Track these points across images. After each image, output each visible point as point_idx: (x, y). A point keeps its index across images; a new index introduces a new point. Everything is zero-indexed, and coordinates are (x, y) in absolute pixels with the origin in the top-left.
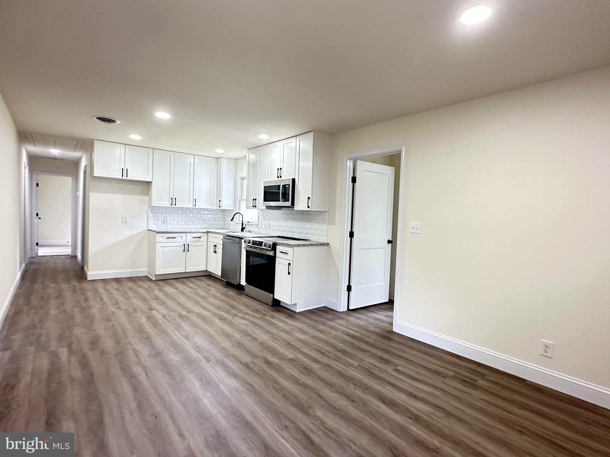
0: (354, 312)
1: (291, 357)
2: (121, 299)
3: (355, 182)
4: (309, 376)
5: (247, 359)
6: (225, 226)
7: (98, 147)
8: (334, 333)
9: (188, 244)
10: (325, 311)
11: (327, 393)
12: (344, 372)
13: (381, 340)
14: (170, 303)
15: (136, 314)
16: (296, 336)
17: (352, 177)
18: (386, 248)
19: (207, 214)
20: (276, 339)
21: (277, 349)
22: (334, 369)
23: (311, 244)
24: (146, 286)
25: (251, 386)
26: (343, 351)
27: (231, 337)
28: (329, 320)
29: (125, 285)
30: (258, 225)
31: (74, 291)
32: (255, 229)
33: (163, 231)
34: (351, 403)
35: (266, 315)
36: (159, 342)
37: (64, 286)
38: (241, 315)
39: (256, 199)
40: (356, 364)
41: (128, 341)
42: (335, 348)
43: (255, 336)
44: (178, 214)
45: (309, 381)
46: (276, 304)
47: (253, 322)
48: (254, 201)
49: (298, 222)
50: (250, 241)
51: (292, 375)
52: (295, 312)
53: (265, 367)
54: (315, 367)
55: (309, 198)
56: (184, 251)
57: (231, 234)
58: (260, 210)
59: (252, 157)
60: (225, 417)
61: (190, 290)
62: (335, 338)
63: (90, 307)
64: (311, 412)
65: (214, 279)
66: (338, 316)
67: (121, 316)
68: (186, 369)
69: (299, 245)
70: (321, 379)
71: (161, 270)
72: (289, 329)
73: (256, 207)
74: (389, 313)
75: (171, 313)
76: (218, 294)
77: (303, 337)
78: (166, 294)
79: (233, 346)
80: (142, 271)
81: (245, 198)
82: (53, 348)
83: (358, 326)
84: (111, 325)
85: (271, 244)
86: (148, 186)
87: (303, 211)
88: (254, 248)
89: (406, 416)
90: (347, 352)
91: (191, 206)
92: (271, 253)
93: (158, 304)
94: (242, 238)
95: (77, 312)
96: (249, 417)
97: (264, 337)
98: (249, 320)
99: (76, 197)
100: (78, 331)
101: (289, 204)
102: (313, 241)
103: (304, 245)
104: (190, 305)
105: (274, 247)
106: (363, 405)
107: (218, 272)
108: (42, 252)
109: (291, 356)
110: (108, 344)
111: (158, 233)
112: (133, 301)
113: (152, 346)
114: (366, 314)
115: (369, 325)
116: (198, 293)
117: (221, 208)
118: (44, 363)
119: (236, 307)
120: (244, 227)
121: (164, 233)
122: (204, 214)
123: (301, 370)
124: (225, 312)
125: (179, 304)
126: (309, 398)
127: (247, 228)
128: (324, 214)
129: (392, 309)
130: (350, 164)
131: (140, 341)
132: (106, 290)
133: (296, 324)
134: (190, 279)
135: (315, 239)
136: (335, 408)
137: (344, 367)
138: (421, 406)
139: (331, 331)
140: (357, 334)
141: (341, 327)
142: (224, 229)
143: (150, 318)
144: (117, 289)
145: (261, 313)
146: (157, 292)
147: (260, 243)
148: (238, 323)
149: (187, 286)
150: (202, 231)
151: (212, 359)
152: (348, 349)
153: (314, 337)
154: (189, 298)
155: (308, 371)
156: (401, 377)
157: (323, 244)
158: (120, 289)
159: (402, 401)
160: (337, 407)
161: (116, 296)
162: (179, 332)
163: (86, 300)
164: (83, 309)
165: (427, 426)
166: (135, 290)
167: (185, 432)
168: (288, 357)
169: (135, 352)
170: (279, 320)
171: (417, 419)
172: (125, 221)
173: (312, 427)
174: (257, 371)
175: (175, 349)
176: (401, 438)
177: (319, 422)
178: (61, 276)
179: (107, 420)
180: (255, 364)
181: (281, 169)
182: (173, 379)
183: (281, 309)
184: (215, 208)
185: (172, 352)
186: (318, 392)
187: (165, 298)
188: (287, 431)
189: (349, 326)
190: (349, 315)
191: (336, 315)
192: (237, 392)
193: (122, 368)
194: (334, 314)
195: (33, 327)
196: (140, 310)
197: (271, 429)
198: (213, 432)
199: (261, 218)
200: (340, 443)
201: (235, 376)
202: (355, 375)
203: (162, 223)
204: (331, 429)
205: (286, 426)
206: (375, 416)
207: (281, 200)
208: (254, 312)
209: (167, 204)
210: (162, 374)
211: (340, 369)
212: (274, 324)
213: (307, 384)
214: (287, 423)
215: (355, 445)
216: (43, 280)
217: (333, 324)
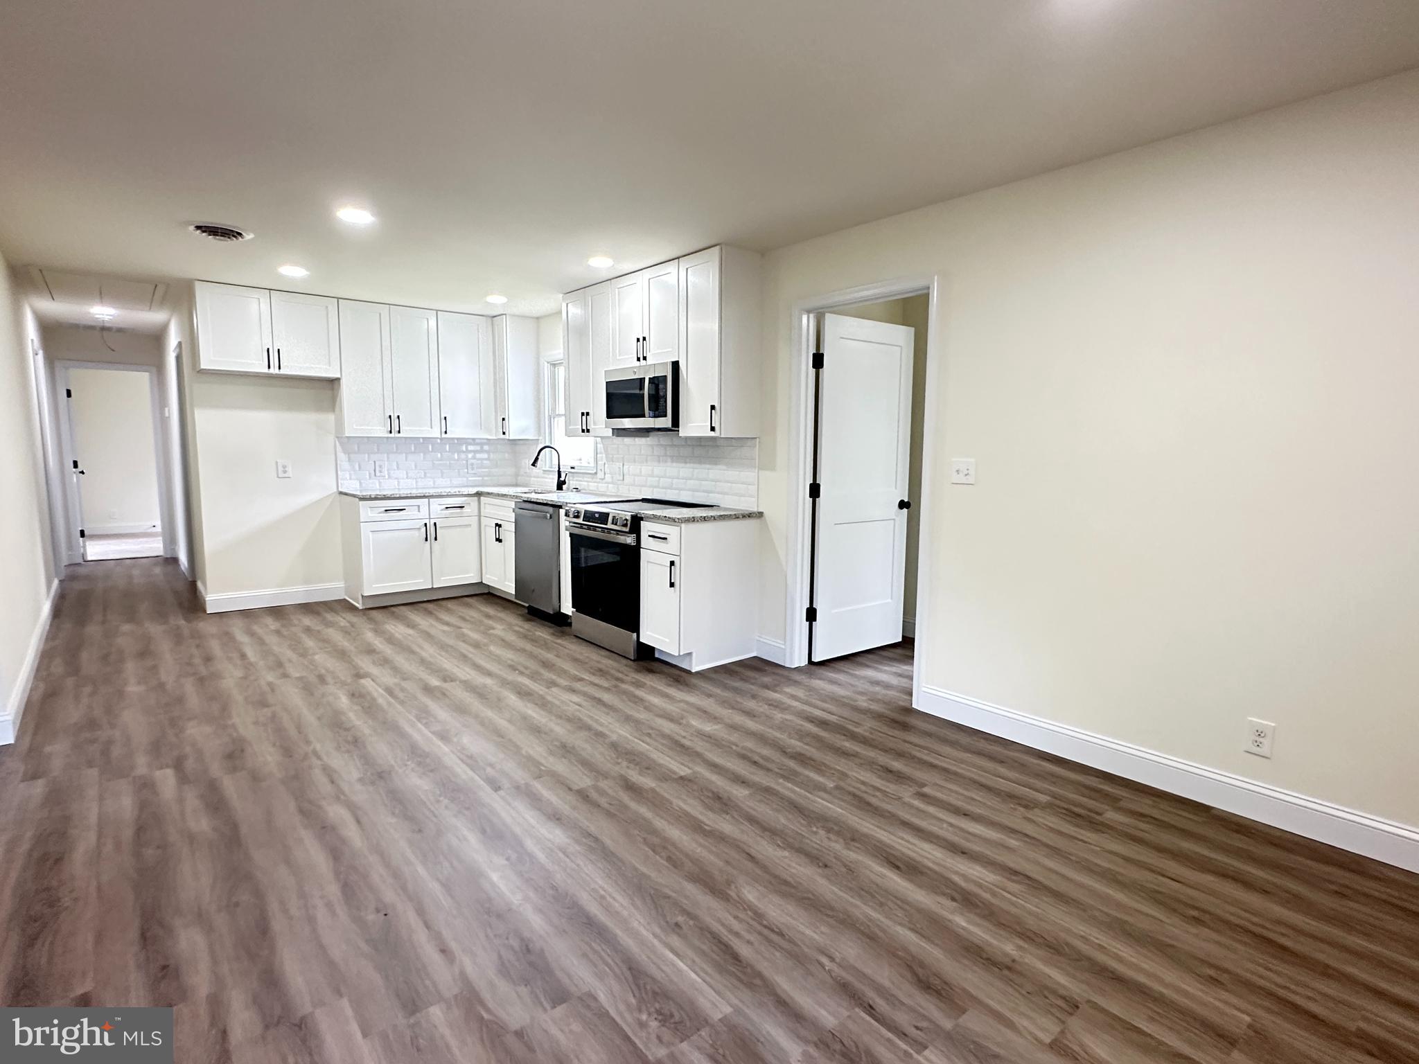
0: (823, 667)
1: (682, 774)
2: (287, 654)
3: (822, 366)
4: (724, 816)
5: (583, 781)
6: (519, 478)
7: (204, 298)
8: (778, 716)
9: (435, 524)
10: (757, 667)
11: (766, 849)
12: (801, 801)
13: (885, 729)
14: (400, 660)
15: (325, 687)
16: (693, 727)
17: (814, 355)
18: (894, 519)
19: (475, 452)
20: (649, 735)
21: (651, 756)
22: (783, 798)
23: (721, 516)
24: (343, 623)
25: (596, 840)
26: (801, 758)
27: (545, 733)
28: (766, 687)
29: (296, 622)
30: (596, 473)
31: (178, 639)
32: (590, 484)
33: (373, 494)
34: (820, 871)
35: (622, 681)
36: (381, 749)
37: (155, 629)
38: (563, 682)
39: (588, 414)
40: (831, 785)
41: (311, 748)
42: (783, 751)
43: (600, 729)
44: (406, 453)
45: (726, 826)
46: (646, 656)
47: (594, 698)
48: (584, 417)
49: (688, 465)
50: (578, 512)
51: (687, 814)
52: (689, 672)
53: (625, 798)
54: (739, 793)
55: (713, 407)
56: (426, 540)
57: (534, 497)
58: (599, 439)
59: (575, 311)
60: (540, 911)
61: (446, 628)
62: (781, 728)
63: (216, 676)
64: (732, 894)
65: (498, 601)
66: (789, 679)
67: (293, 696)
68: (446, 807)
69: (693, 520)
70: (752, 820)
71: (376, 584)
72: (676, 710)
73: (588, 431)
74: (905, 668)
75: (403, 683)
76: (511, 637)
77: (708, 728)
78: (391, 640)
79: (551, 753)
80: (332, 588)
81: (561, 409)
82: (141, 771)
83: (835, 699)
84: (269, 714)
85: (629, 518)
86: (333, 389)
87: (700, 438)
88: (589, 527)
89: (944, 894)
90: (809, 759)
91: (436, 433)
92: (630, 540)
93: (374, 663)
94: (560, 507)
95: (189, 687)
96: (594, 909)
97: (620, 732)
98: (585, 694)
99: (164, 422)
100: (195, 731)
101: (666, 422)
102: (726, 509)
103: (704, 519)
104: (448, 664)
105: (635, 524)
106: (849, 876)
107: (508, 586)
108: (95, 550)
109: (684, 771)
110: (266, 756)
111: (363, 499)
112: (316, 657)
113: (367, 760)
114: (851, 672)
115: (859, 697)
116: (463, 635)
117: (506, 436)
118: (125, 804)
119: (553, 665)
120: (562, 479)
121: (376, 498)
122: (468, 451)
123: (706, 801)
124: (530, 677)
125: (423, 661)
126: (727, 863)
127: (571, 482)
128: (749, 443)
129: (909, 658)
130: (807, 323)
131: (338, 748)
132: (252, 634)
133: (692, 698)
134: (444, 603)
135: (730, 502)
136: (786, 883)
137: (803, 792)
138: (976, 871)
139: (774, 712)
140: (832, 718)
141: (795, 704)
142: (517, 485)
143: (357, 696)
144: (278, 632)
145: (612, 676)
146: (369, 636)
147: (604, 517)
148: (559, 700)
149: (438, 619)
150: (466, 491)
151: (505, 783)
152: (811, 751)
153: (734, 727)
154: (443, 647)
155: (721, 803)
156: (931, 809)
157: (749, 515)
158: (284, 631)
159: (934, 862)
160: (789, 879)
161: (276, 649)
162: (426, 725)
163: (208, 659)
164: (201, 680)
165: (990, 914)
166: (319, 631)
167: (453, 945)
168: (675, 773)
169: (329, 772)
170: (655, 691)
171: (967, 900)
172: (282, 473)
173: (736, 926)
174: (606, 806)
175: (419, 764)
176: (933, 943)
177: (749, 913)
178: (144, 607)
179: (278, 924)
180: (602, 793)
181: (644, 339)
182: (420, 831)
183: (656, 665)
184: (495, 438)
185: (413, 770)
186: (747, 849)
187: (387, 650)
188: (679, 935)
189: (814, 701)
190: (811, 674)
191: (782, 676)
192: (564, 853)
193: (302, 811)
194: (777, 674)
195: (92, 724)
196: (334, 678)
197: (645, 932)
198: (515, 943)
199: (602, 456)
200: (798, 957)
201: (558, 819)
202: (829, 809)
203: (370, 477)
204: (777, 928)
205: (677, 924)
206: (873, 897)
207: (647, 414)
208: (594, 674)
209: (381, 431)
210: (394, 820)
211: (792, 796)
212: (642, 700)
213: (721, 833)
214: (680, 919)
215: (832, 959)
216: (104, 616)
217: (776, 696)
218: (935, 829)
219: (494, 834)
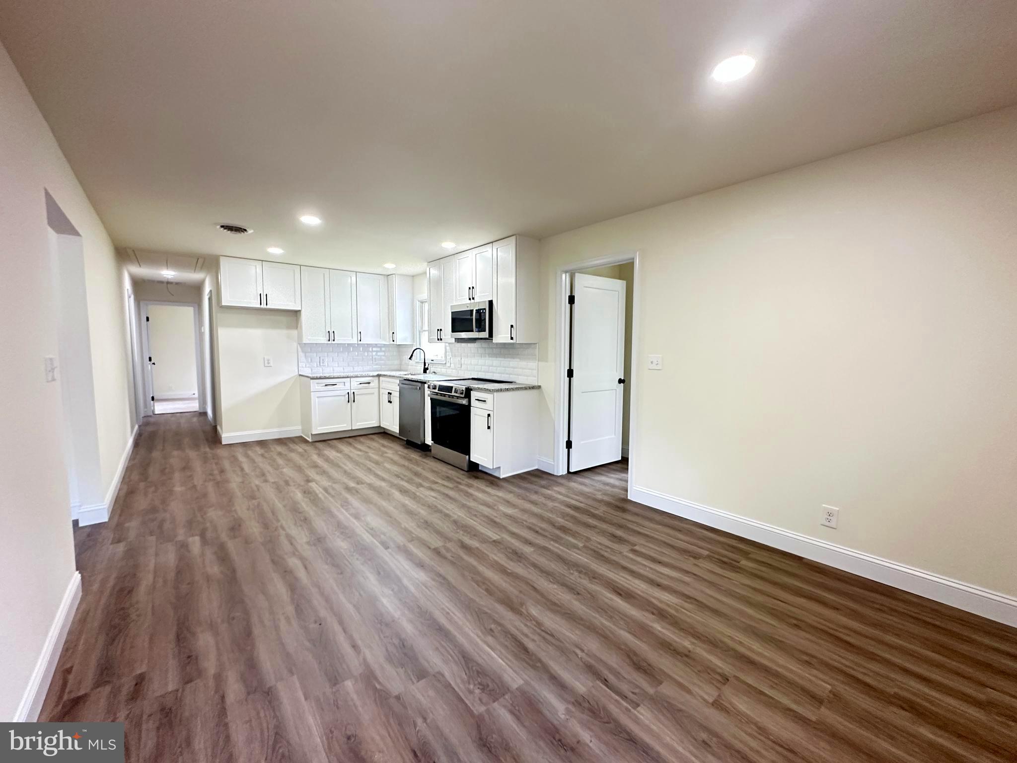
0: (576, 475)
1: (495, 539)
2: (267, 468)
3: (574, 303)
4: (519, 563)
5: (437, 543)
6: (402, 366)
7: (225, 266)
8: (550, 504)
9: (354, 393)
10: (538, 475)
11: (543, 584)
12: (564, 555)
13: (612, 511)
14: (332, 472)
15: (289, 487)
16: (501, 510)
17: (569, 296)
18: (616, 389)
19: (377, 352)
20: (475, 515)
21: (478, 528)
22: (552, 552)
23: (517, 388)
24: (300, 450)
25: (444, 578)
26: (563, 529)
27: (415, 515)
28: (543, 487)
29: (273, 449)
30: (446, 363)
31: (205, 460)
32: (443, 370)
33: (318, 375)
34: (575, 596)
35: (460, 483)
36: (320, 524)
37: (192, 454)
38: (426, 484)
39: (441, 330)
40: (581, 545)
41: (279, 524)
42: (552, 524)
43: (447, 512)
44: (338, 353)
45: (519, 570)
46: (474, 469)
47: (444, 494)
48: (439, 332)
49: (498, 359)
50: (435, 386)
51: (497, 562)
52: (498, 478)
53: (461, 553)
54: (527, 550)
55: (512, 326)
56: (349, 402)
57: (410, 377)
58: (447, 344)
59: (434, 272)
60: (411, 621)
61: (359, 453)
62: (551, 511)
63: (227, 481)
64: (524, 611)
65: (390, 437)
66: (556, 482)
67: (269, 492)
68: (357, 559)
69: (501, 390)
70: (535, 566)
71: (320, 428)
72: (492, 501)
73: (441, 339)
74: (624, 475)
75: (334, 485)
76: (396, 458)
77: (510, 511)
78: (327, 460)
79: (419, 526)
80: (294, 429)
81: (426, 327)
82: (180, 538)
83: (582, 494)
84: (256, 504)
85: (464, 389)
86: (297, 316)
87: (505, 344)
88: (441, 395)
89: (647, 610)
90: (569, 529)
91: (354, 341)
92: (465, 402)
93: (317, 474)
94: (425, 383)
95: (210, 488)
96: (443, 621)
97: (459, 514)
98: (439, 491)
99: (201, 335)
100: (213, 514)
101: (485, 335)
102: (520, 384)
103: (507, 390)
104: (360, 474)
105: (468, 392)
106: (592, 599)
107: (395, 428)
108: (160, 408)
109: (495, 537)
110: (254, 528)
111: (313, 378)
112: (284, 470)
113: (312, 531)
114: (592, 478)
115: (597, 493)
116: (369, 457)
117: (395, 343)
118: (170, 557)
119: (421, 474)
120: (426, 367)
121: (320, 378)
122: (372, 351)
123: (509, 555)
124: (407, 482)
125: (345, 472)
126: (521, 592)
127: (431, 369)
128: (533, 346)
129: (625, 470)
130: (565, 278)
131: (295, 524)
132: (247, 456)
133: (500, 494)
134: (359, 438)
135: (522, 380)
136: (555, 604)
137: (565, 549)
138: (666, 597)
139: (548, 502)
140: (582, 505)
141: (560, 497)
142: (400, 370)
143: (307, 492)
144: (262, 455)
145: (454, 480)
146: (315, 457)
147: (449, 389)
148: (423, 495)
149: (355, 448)
150: (371, 374)
151: (392, 544)
152: (569, 525)
153: (524, 511)
154: (357, 463)
155: (517, 556)
156: (639, 559)
157: (533, 388)
158: (266, 455)
160: (557, 602)
161: (261, 465)
162: (347, 510)
163: (222, 471)
164: (218, 484)
165: (675, 623)
166: (286, 455)
167: (359, 643)
168: (491, 538)
169: (290, 538)
170: (478, 489)
171: (661, 614)
172: (267, 364)
173: (526, 630)
174: (450, 558)
175: (342, 533)
176: (641, 640)
177: (533, 622)
178: (186, 441)
179: (257, 631)
180: (448, 550)
181: (473, 288)
182: (342, 573)
183: (480, 474)
184: (388, 343)
185: (338, 537)
186: (531, 583)
187: (325, 466)
188: (492, 636)
189: (570, 495)
190: (569, 479)
191: (552, 480)
192: (426, 587)
193: (273, 561)
194: (549, 479)
195: (153, 510)
196: (294, 482)
197: (472, 635)
198: (396, 641)
199: (449, 354)
200: (563, 650)
201: (422, 566)
202: (580, 559)
203: (317, 367)
204: (550, 631)
205: (491, 630)
206: (606, 612)
207: (474, 330)
208: (444, 480)
209: (323, 340)
210: (326, 567)
211: (560, 552)
212: (472, 495)
213: (517, 574)
214: (493, 626)
215: (583, 651)
216: (164, 446)
217: (549, 492)
218: (641, 571)
219: (385, 575)
